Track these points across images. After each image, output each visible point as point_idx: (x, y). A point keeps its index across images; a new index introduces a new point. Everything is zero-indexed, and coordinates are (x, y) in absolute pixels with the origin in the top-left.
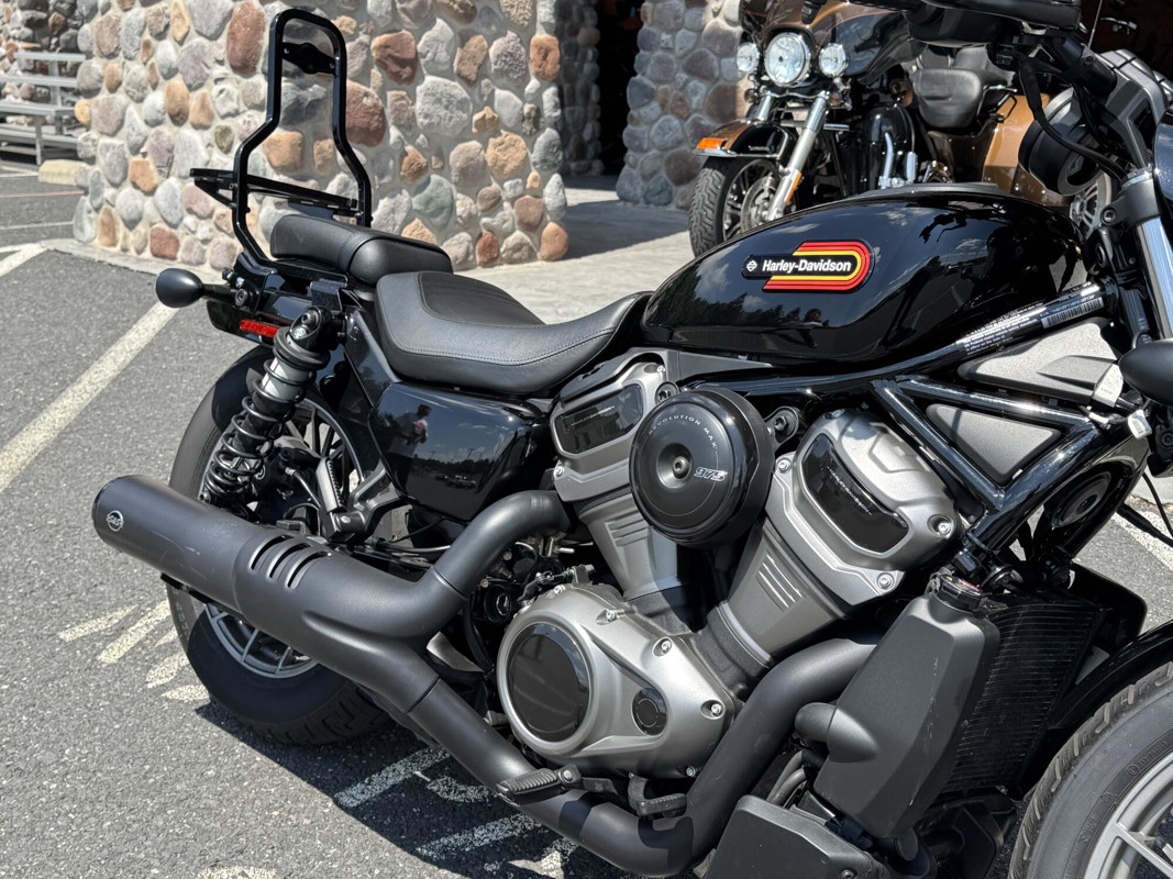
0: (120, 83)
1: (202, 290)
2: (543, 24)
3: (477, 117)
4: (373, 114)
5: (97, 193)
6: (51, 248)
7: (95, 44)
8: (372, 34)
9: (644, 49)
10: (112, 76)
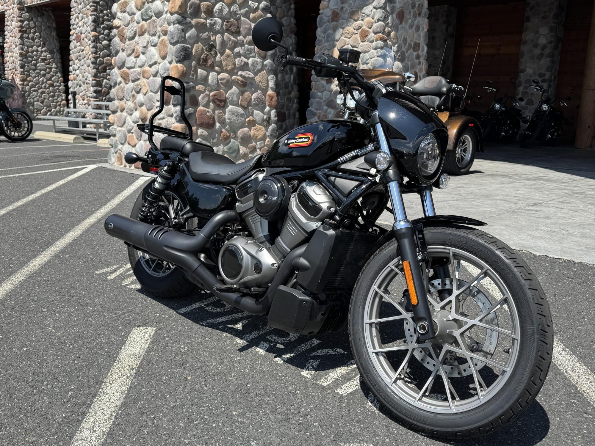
0: (124, 109)
1: (138, 159)
2: (271, 88)
3: (247, 120)
4: (211, 118)
5: (116, 147)
6: (100, 166)
7: (116, 96)
8: (210, 91)
9: (312, 98)
10: (122, 106)
